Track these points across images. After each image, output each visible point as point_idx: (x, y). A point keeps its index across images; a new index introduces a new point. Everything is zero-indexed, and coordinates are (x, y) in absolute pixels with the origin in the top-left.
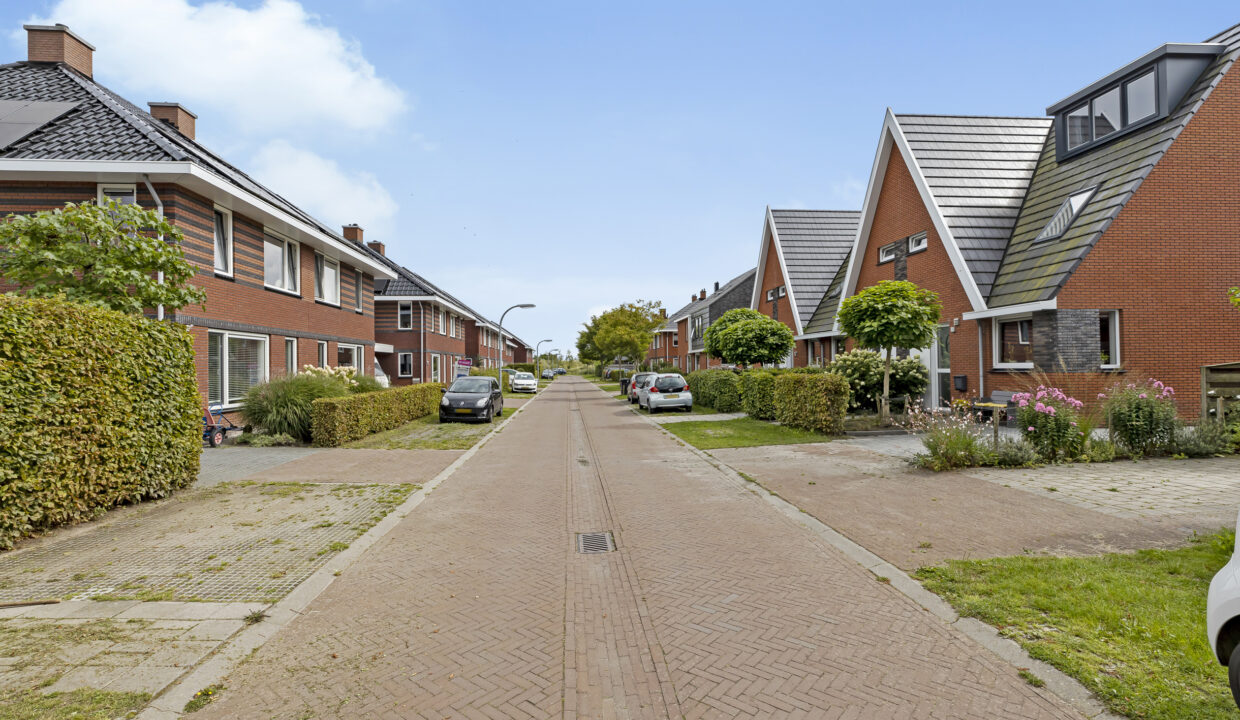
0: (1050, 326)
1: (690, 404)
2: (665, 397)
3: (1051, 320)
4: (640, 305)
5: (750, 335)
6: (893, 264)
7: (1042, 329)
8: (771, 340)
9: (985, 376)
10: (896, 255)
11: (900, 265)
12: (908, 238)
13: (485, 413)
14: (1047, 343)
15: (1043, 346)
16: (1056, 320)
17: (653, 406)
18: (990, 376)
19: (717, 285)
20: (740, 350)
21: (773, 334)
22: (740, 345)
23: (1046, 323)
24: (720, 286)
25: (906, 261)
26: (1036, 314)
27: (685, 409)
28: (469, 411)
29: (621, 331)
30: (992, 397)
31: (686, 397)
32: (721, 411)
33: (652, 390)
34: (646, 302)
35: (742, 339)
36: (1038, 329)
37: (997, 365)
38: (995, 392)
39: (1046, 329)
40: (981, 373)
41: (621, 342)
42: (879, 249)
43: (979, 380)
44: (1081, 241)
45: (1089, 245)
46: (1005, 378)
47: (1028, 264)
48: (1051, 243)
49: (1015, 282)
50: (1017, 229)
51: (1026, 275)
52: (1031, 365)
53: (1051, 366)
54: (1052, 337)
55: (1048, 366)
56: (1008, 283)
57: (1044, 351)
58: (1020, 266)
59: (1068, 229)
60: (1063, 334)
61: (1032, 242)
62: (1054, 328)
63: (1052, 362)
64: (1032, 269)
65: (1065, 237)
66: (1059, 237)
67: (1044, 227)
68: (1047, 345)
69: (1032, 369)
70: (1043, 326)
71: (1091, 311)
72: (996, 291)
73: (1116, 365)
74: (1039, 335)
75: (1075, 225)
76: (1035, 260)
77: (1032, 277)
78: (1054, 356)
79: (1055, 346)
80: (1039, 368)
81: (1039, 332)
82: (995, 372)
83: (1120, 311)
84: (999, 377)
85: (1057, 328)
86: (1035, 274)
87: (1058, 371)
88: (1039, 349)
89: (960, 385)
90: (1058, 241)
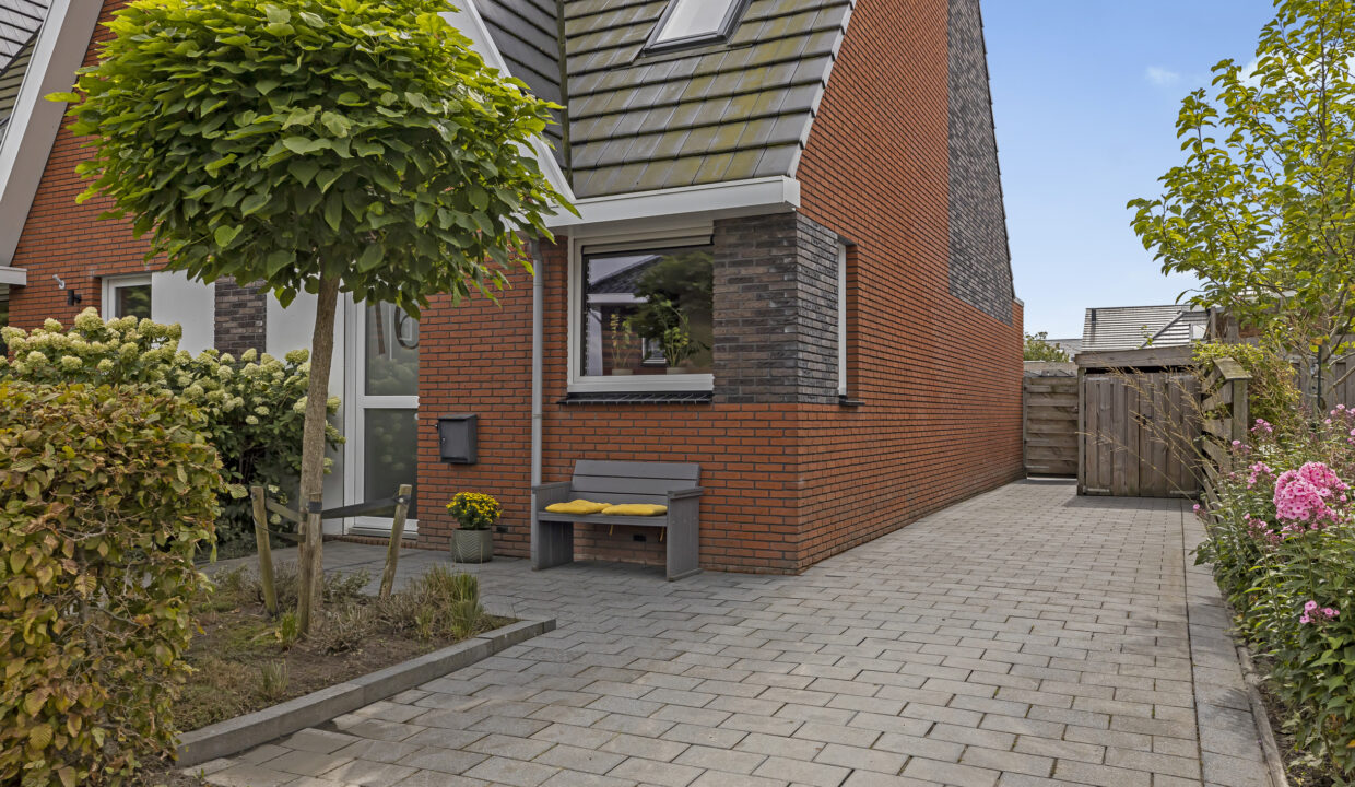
0: (775, 261)
3: (777, 241)
7: (746, 271)
9: (545, 417)
14: (758, 312)
15: (747, 322)
18: (561, 415)
23: (757, 252)
30: (577, 483)
36: (730, 271)
37: (576, 383)
38: (581, 466)
39: (761, 270)
40: (537, 409)
43: (528, 431)
44: (802, 46)
45: (828, 54)
46: (616, 421)
47: (657, 95)
48: (704, 50)
49: (638, 135)
50: (567, 24)
51: (667, 119)
52: (704, 381)
53: (772, 381)
54: (776, 296)
55: (761, 382)
56: (612, 138)
57: (751, 337)
58: (631, 99)
59: (735, 22)
60: (803, 289)
61: (639, 48)
62: (784, 269)
63: (775, 372)
64: (678, 104)
65: (736, 39)
66: (721, 39)
67: (656, 20)
68: (759, 320)
69: (709, 394)
70: (747, 263)
71: (830, 238)
72: (580, 157)
73: (842, 388)
74: (733, 288)
75: (747, 16)
76: (673, 86)
77: (691, 121)
78: (781, 353)
79: (788, 323)
80: (732, 390)
81: (732, 281)
82: (574, 401)
83: (851, 248)
84: (595, 419)
85: (791, 269)
86: (694, 115)
87: (794, 398)
88: (733, 330)
89: (458, 447)
90: (722, 47)
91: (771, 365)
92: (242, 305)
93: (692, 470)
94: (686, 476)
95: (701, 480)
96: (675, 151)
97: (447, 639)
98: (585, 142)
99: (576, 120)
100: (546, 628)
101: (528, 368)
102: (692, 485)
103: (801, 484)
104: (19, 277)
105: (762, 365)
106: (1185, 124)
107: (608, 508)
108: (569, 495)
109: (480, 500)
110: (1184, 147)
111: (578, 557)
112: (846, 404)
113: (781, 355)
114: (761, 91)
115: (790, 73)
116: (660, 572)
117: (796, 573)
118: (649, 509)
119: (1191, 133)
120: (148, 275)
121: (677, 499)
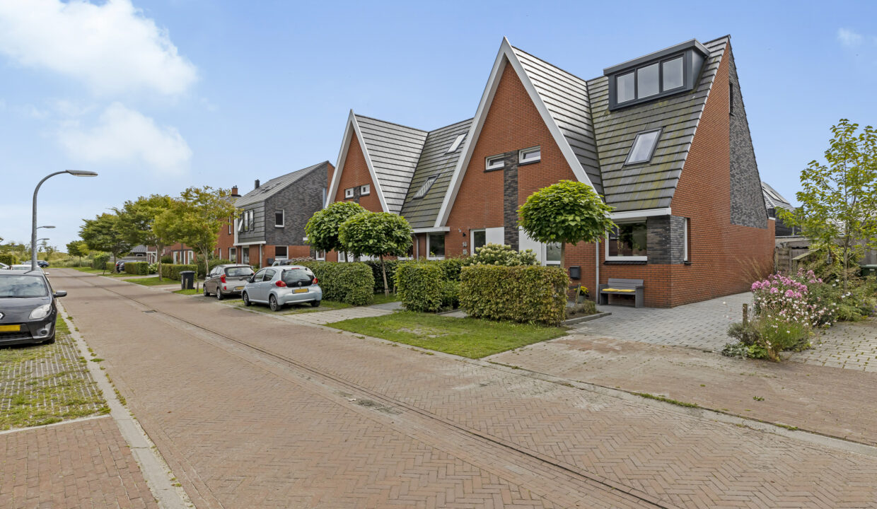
0: (664, 228)
1: (319, 298)
2: (293, 292)
3: (665, 223)
4: (208, 191)
5: (380, 227)
6: (503, 171)
7: (656, 230)
8: (398, 233)
9: (600, 267)
10: (505, 164)
11: (510, 173)
12: (518, 151)
13: (47, 329)
14: (660, 241)
15: (657, 243)
16: (669, 223)
17: (280, 302)
18: (604, 267)
19: (257, 182)
20: (371, 242)
21: (399, 227)
22: (370, 237)
23: (659, 226)
24: (261, 184)
25: (517, 170)
26: (649, 218)
27: (314, 304)
28: (17, 328)
29: (190, 218)
30: (609, 284)
31: (315, 290)
32: (355, 304)
33: (279, 284)
34: (216, 188)
35: (372, 230)
36: (651, 230)
37: (608, 258)
38: (610, 280)
39: (660, 230)
40: (597, 265)
41: (189, 230)
42: (485, 158)
43: (595, 271)
44: (672, 166)
45: (680, 169)
46: (619, 269)
47: (629, 180)
48: (643, 166)
49: (625, 193)
50: (599, 154)
51: (632, 188)
52: (644, 258)
53: (664, 259)
54: (665, 237)
55: (661, 259)
56: (617, 194)
57: (658, 247)
58: (622, 181)
59: (652, 156)
60: (672, 235)
61: (622, 164)
62: (667, 230)
63: (665, 256)
64: (636, 183)
65: (653, 162)
66: (648, 162)
67: (628, 154)
68: (660, 243)
69: (646, 262)
70: (656, 228)
71: (681, 219)
72: (609, 199)
73: (686, 259)
74: (652, 234)
75: (656, 154)
76: (634, 177)
77: (640, 189)
78: (666, 251)
79: (668, 243)
80: (653, 260)
81: (652, 233)
82: (607, 263)
83: (688, 219)
84: (614, 268)
85: (670, 230)
86: (640, 187)
87: (670, 263)
88: (653, 245)
89: (575, 274)
90: (648, 165)
91: (664, 254)
92: (512, 237)
93: (641, 281)
94: (640, 283)
95: (644, 283)
96: (636, 199)
97: (591, 314)
98: (609, 195)
99: (606, 187)
100: (610, 314)
101: (595, 254)
102: (642, 285)
103: (672, 285)
104: (448, 229)
105: (661, 254)
106: (803, 178)
107: (619, 290)
108: (607, 287)
109: (584, 288)
110: (803, 185)
111: (609, 303)
112: (687, 264)
113: (666, 252)
114: (660, 180)
115: (669, 175)
116: (634, 307)
117: (671, 308)
118: (630, 290)
119: (804, 181)
120: (485, 229)
121: (638, 288)
